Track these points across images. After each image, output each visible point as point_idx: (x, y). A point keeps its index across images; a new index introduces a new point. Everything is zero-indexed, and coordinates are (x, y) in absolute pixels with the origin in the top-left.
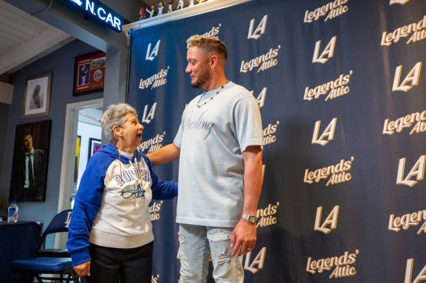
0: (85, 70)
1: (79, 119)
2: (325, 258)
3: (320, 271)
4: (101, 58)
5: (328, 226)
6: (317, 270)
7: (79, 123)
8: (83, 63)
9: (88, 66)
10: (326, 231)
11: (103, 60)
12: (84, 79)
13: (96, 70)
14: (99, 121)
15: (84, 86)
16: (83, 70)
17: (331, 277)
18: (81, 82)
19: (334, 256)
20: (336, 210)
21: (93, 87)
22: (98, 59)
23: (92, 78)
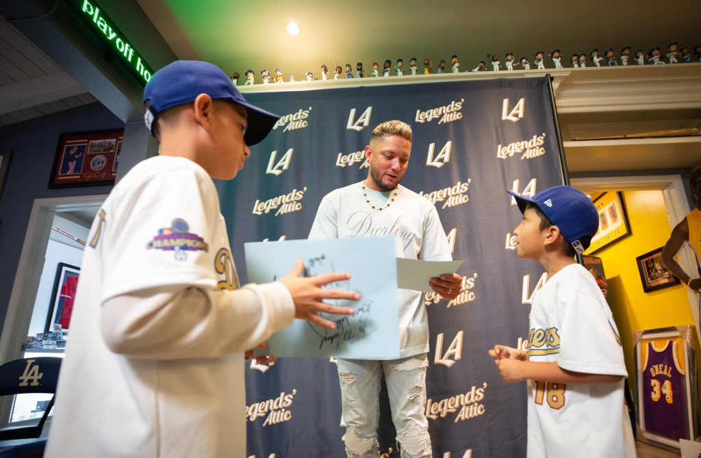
0: (77, 153)
1: (51, 236)
2: (449, 398)
3: (443, 415)
4: (108, 141)
5: (451, 357)
6: (439, 414)
7: (50, 241)
8: (74, 144)
9: (81, 149)
10: (449, 363)
11: (110, 143)
12: (72, 165)
13: (95, 155)
14: (78, 240)
15: (71, 174)
16: (72, 152)
17: (456, 420)
18: (66, 169)
19: (459, 394)
20: (459, 336)
21: (88, 177)
22: (100, 141)
23: (87, 164)
